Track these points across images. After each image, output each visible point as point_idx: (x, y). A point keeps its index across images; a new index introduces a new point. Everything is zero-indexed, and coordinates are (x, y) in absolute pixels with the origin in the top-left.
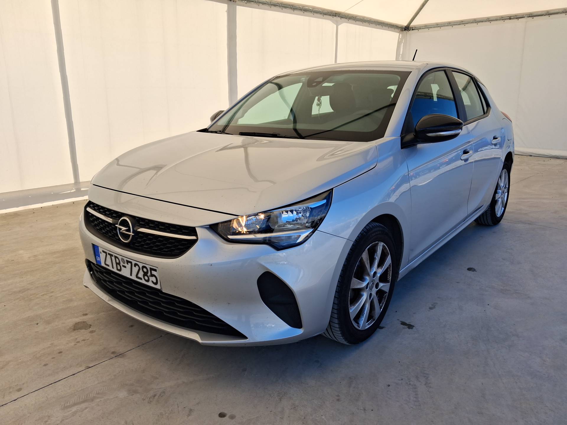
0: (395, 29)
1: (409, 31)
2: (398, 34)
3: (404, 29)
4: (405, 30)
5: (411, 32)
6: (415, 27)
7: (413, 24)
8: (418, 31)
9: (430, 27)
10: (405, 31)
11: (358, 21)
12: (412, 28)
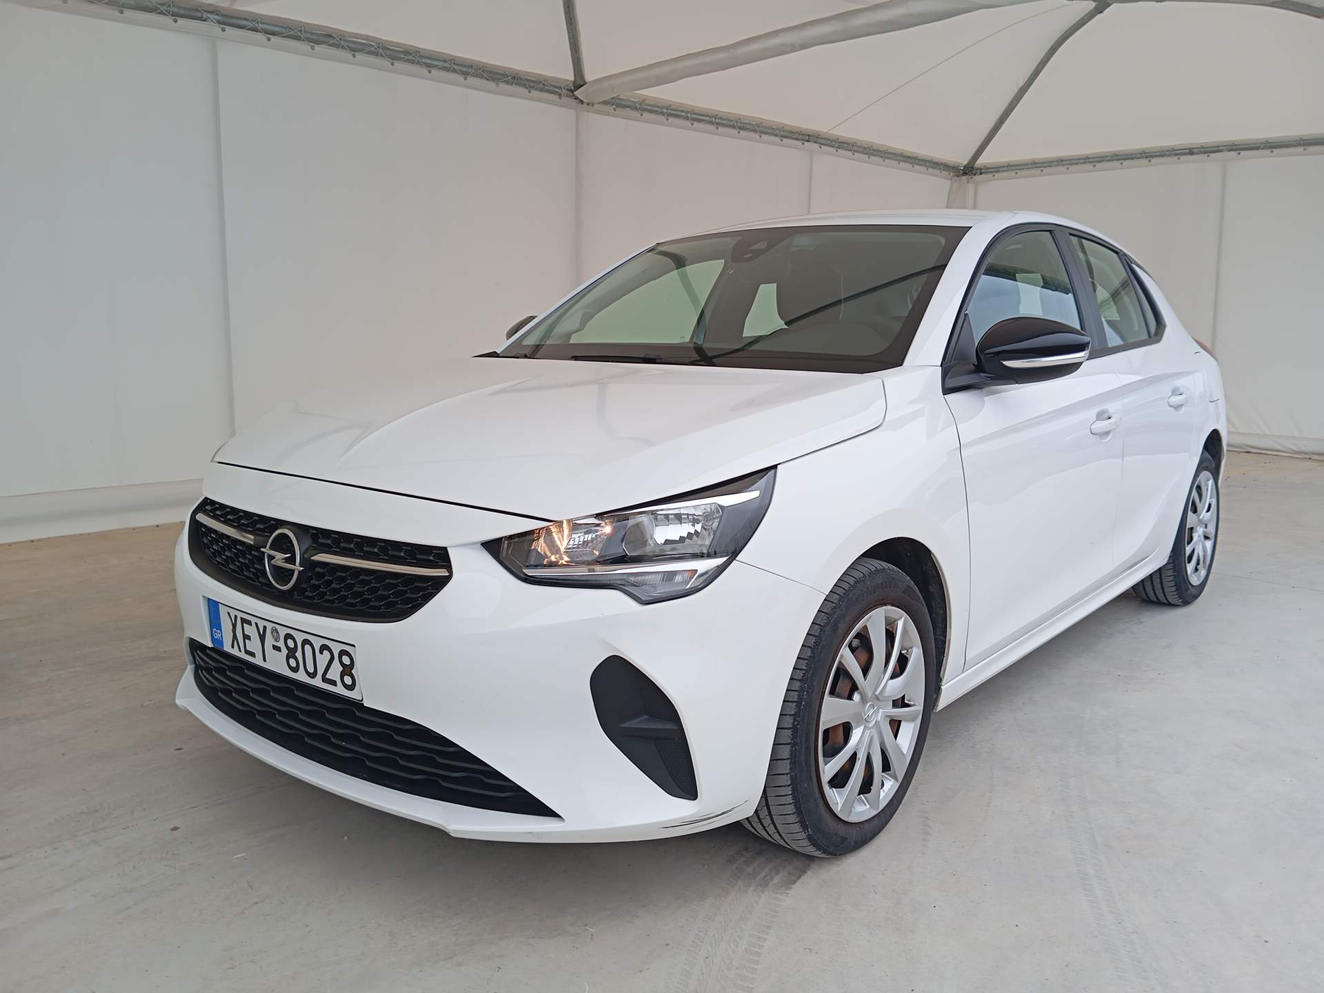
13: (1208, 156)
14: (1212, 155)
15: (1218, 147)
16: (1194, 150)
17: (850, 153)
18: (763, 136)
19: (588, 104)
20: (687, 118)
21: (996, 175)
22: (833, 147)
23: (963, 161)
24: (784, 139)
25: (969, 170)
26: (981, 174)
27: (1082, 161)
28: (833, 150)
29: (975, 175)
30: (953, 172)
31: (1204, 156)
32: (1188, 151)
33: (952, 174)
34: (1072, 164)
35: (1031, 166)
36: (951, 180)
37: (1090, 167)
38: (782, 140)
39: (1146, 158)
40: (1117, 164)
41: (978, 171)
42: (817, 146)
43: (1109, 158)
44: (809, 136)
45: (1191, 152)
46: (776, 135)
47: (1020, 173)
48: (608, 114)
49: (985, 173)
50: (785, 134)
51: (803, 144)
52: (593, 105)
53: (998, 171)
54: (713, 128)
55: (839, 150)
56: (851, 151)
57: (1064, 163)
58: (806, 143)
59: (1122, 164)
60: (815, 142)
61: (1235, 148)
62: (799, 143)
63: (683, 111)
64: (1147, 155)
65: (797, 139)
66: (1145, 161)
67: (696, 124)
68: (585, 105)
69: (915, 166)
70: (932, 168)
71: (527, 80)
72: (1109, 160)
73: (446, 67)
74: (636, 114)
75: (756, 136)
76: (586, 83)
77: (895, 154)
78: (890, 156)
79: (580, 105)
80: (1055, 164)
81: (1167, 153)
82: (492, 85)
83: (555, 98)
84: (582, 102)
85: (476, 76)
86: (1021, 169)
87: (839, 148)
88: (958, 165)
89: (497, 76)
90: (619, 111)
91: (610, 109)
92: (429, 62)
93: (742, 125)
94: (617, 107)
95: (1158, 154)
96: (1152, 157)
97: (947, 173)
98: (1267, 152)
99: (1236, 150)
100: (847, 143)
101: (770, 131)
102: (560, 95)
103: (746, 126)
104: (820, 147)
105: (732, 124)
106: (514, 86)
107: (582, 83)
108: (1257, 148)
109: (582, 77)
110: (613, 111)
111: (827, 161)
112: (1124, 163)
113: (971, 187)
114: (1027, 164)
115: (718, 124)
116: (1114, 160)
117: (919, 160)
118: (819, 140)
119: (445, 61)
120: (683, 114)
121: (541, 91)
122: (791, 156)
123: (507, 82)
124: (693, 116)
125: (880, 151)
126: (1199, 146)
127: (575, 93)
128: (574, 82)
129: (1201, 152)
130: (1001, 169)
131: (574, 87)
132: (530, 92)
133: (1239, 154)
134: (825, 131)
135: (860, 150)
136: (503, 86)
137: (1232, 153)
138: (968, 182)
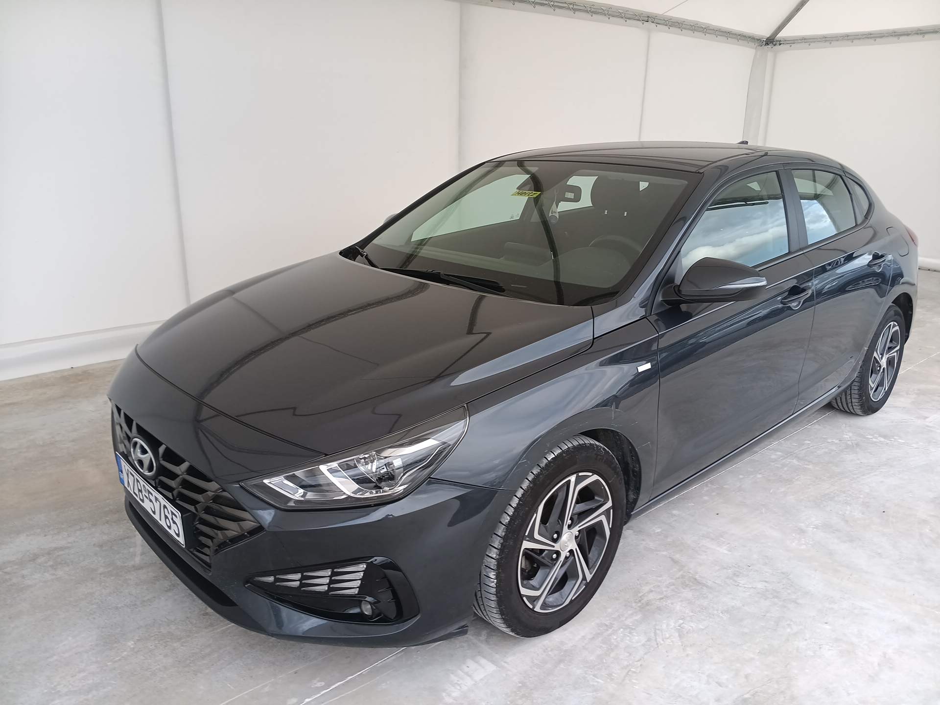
0: (750, 42)
1: (776, 46)
2: (752, 51)
3: (764, 43)
4: (767, 44)
5: (777, 47)
6: (785, 41)
7: (783, 34)
8: (791, 46)
9: (811, 40)
10: (766, 47)
11: (685, 29)
12: (780, 41)
18: (611, 18)
23: (766, 33)
25: (771, 41)
26: (780, 44)
28: (666, 28)
33: (756, 44)
41: (779, 43)
42: (654, 25)
44: (648, 17)
50: (629, 16)
51: (643, 24)
54: (571, 13)
58: (646, 23)
62: (640, 23)
67: (557, 10)
77: (714, 30)
78: (711, 32)
87: (670, 26)
88: (762, 38)
93: (595, 10)
101: (618, 14)
103: (597, 11)
104: (657, 26)
105: (586, 9)
111: (663, 38)
113: (770, 55)
115: (575, 10)
117: (733, 34)
122: (634, 33)
130: (796, 41)
134: (661, 13)
135: (688, 27)
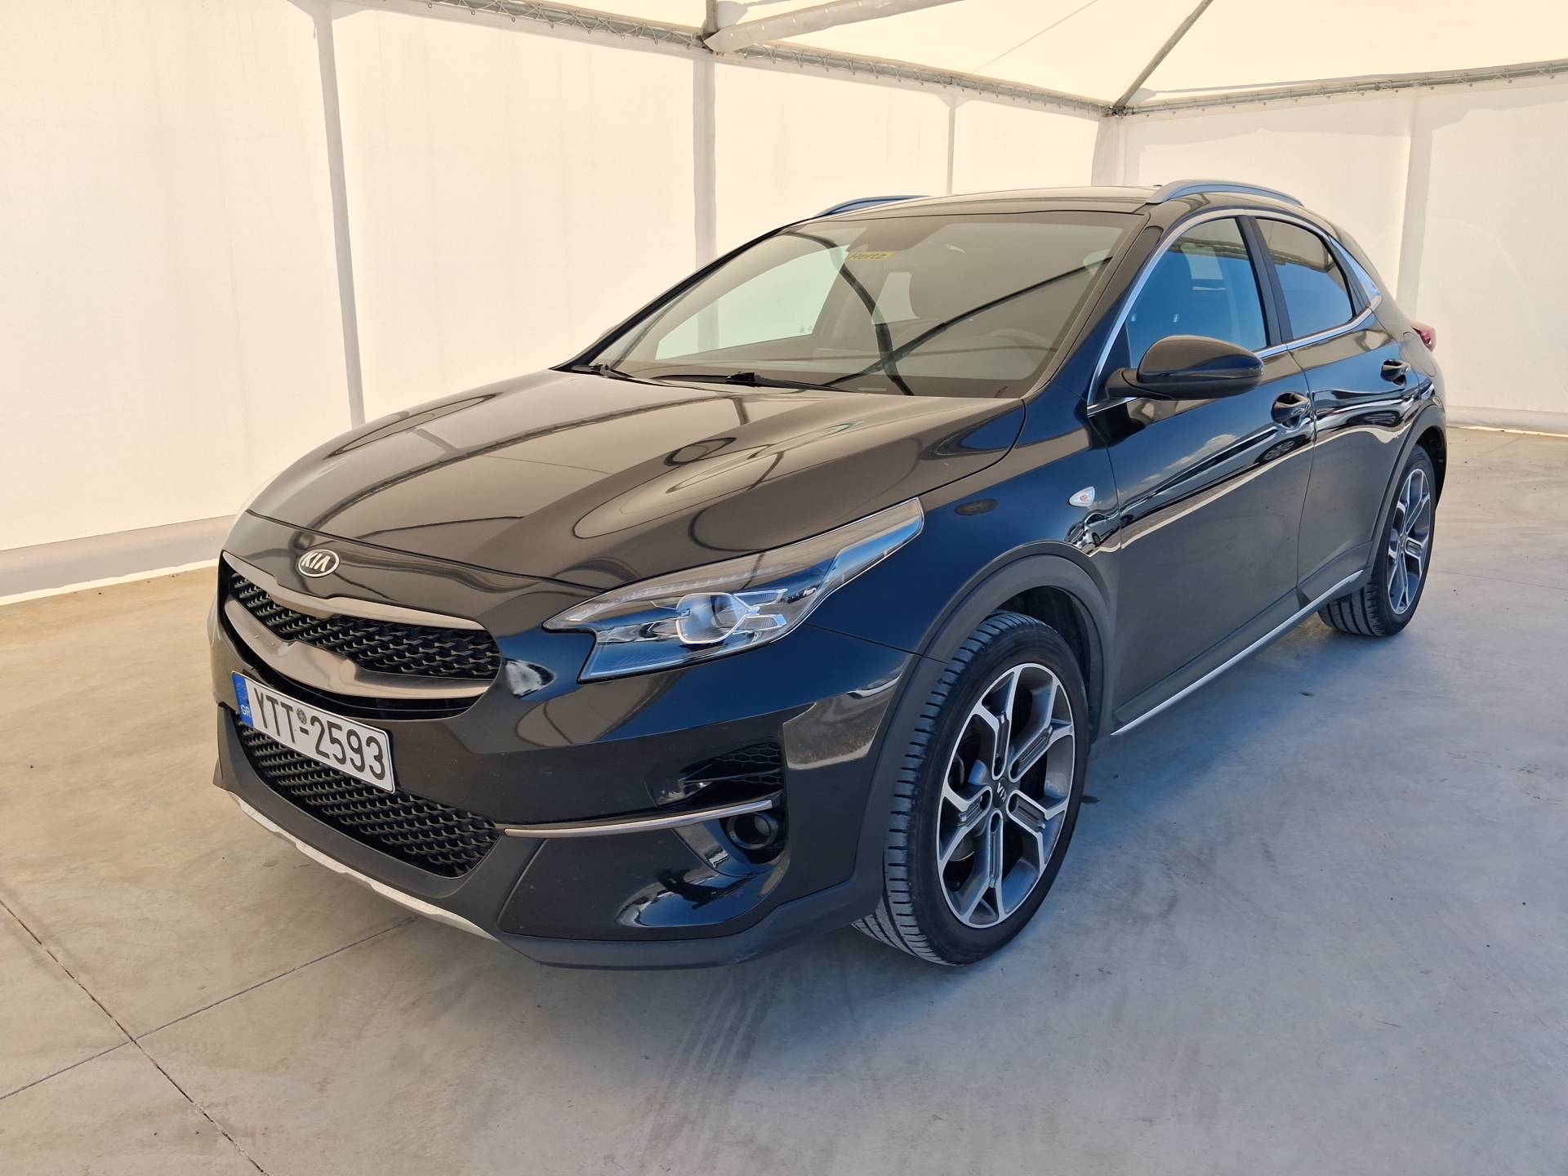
13: (1397, 91)
14: (1401, 91)
15: (1409, 81)
16: (1381, 85)
17: (993, 96)
19: (717, 54)
20: (823, 64)
21: (1151, 114)
22: (976, 89)
24: (926, 84)
27: (1250, 98)
29: (1126, 115)
30: (1102, 112)
31: (1391, 92)
32: (1373, 85)
34: (1238, 102)
35: (1191, 105)
36: (1099, 121)
37: (1259, 105)
38: (922, 84)
39: (1325, 93)
40: (1289, 101)
43: (1281, 94)
45: (1379, 85)
46: (917, 79)
47: (1178, 112)
48: (739, 64)
49: (1138, 112)
52: (723, 54)
53: (1152, 111)
55: (983, 94)
56: (994, 92)
57: (1229, 100)
59: (1296, 101)
60: (958, 85)
61: (1429, 81)
63: (819, 56)
64: (1324, 90)
65: (939, 82)
66: (1322, 98)
68: (715, 54)
69: (1063, 107)
70: (1081, 108)
71: (654, 30)
72: (1281, 97)
73: (570, 20)
74: (767, 62)
75: (895, 80)
76: (718, 30)
79: (709, 55)
80: (1220, 101)
81: (1350, 89)
82: (616, 38)
83: (682, 48)
84: (712, 51)
85: (600, 28)
86: (1182, 108)
89: (625, 27)
90: (751, 59)
91: (740, 57)
92: (552, 14)
94: (748, 54)
95: (1339, 89)
96: (1332, 92)
97: (1095, 113)
98: (1465, 86)
99: (1429, 85)
100: (991, 84)
102: (688, 45)
106: (640, 37)
107: (712, 30)
108: (1453, 82)
109: (715, 24)
110: (743, 60)
112: (1298, 102)
114: (1188, 103)
116: (1288, 96)
118: (963, 83)
119: (569, 14)
120: (819, 59)
121: (669, 41)
123: (633, 33)
124: (829, 61)
125: (1026, 92)
126: (1387, 80)
127: (706, 42)
128: (704, 30)
129: (1389, 87)
131: (704, 35)
132: (656, 43)
133: (1433, 88)
136: (628, 37)
137: (1426, 89)
138: (1118, 123)
